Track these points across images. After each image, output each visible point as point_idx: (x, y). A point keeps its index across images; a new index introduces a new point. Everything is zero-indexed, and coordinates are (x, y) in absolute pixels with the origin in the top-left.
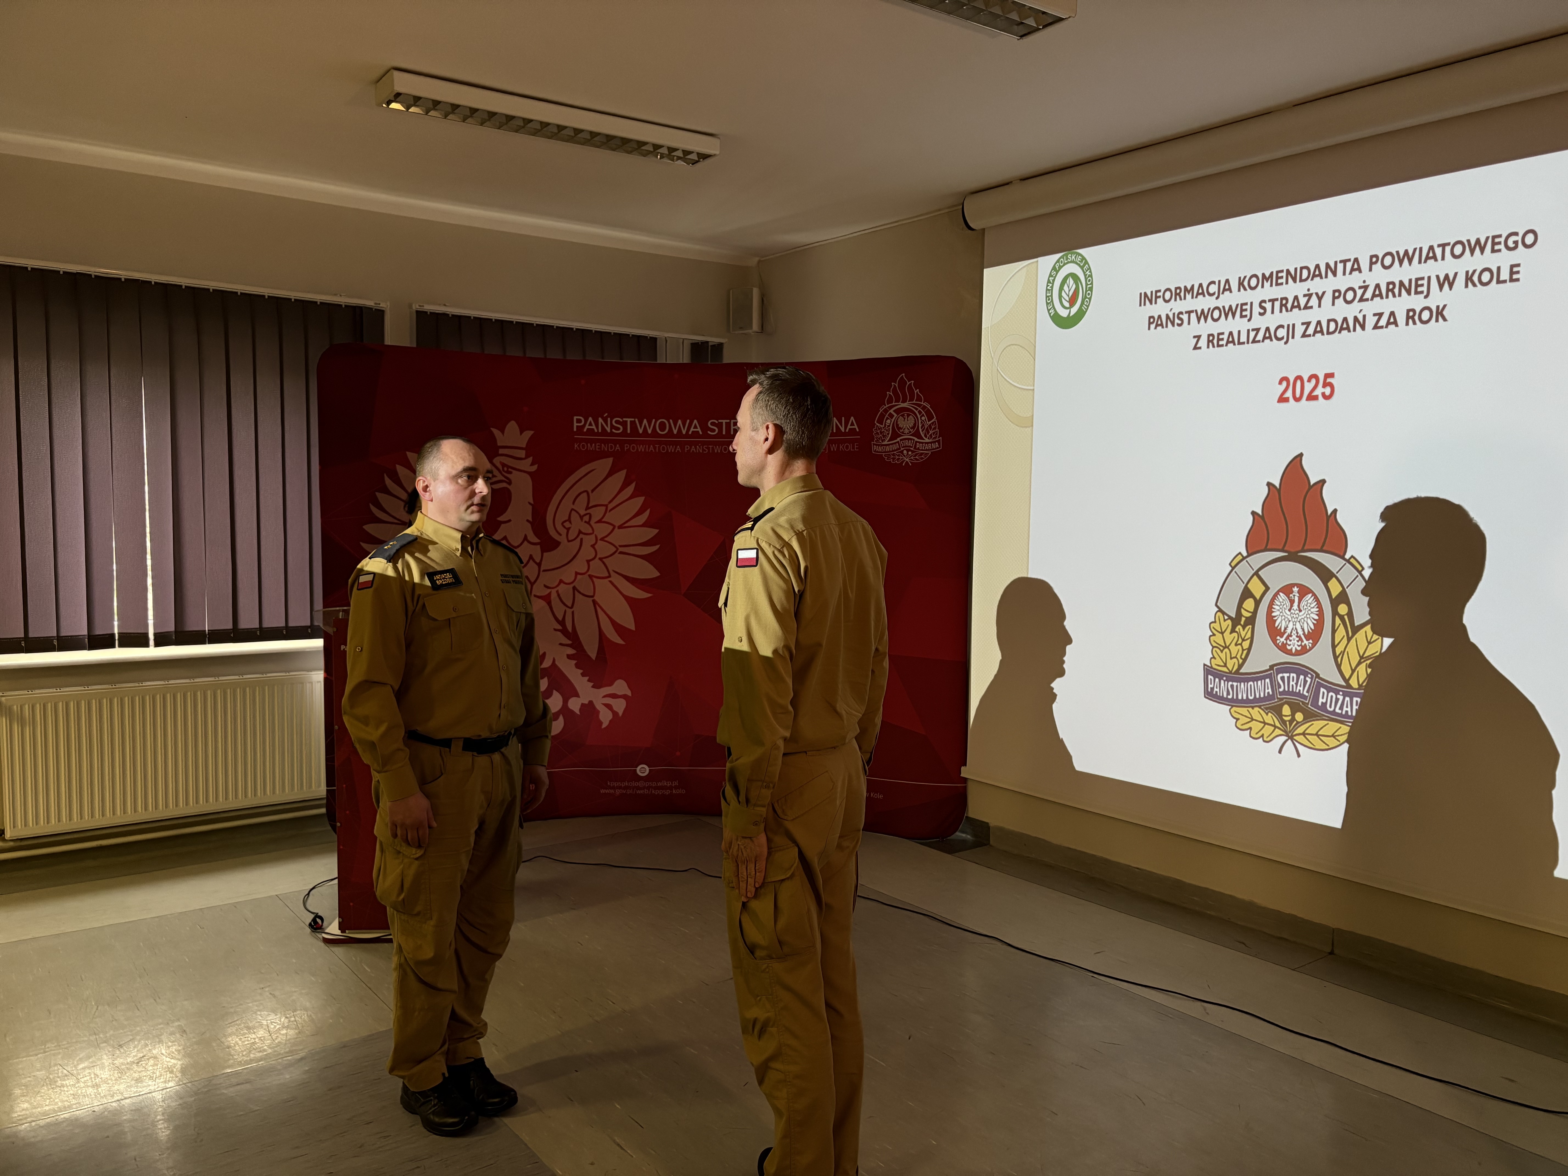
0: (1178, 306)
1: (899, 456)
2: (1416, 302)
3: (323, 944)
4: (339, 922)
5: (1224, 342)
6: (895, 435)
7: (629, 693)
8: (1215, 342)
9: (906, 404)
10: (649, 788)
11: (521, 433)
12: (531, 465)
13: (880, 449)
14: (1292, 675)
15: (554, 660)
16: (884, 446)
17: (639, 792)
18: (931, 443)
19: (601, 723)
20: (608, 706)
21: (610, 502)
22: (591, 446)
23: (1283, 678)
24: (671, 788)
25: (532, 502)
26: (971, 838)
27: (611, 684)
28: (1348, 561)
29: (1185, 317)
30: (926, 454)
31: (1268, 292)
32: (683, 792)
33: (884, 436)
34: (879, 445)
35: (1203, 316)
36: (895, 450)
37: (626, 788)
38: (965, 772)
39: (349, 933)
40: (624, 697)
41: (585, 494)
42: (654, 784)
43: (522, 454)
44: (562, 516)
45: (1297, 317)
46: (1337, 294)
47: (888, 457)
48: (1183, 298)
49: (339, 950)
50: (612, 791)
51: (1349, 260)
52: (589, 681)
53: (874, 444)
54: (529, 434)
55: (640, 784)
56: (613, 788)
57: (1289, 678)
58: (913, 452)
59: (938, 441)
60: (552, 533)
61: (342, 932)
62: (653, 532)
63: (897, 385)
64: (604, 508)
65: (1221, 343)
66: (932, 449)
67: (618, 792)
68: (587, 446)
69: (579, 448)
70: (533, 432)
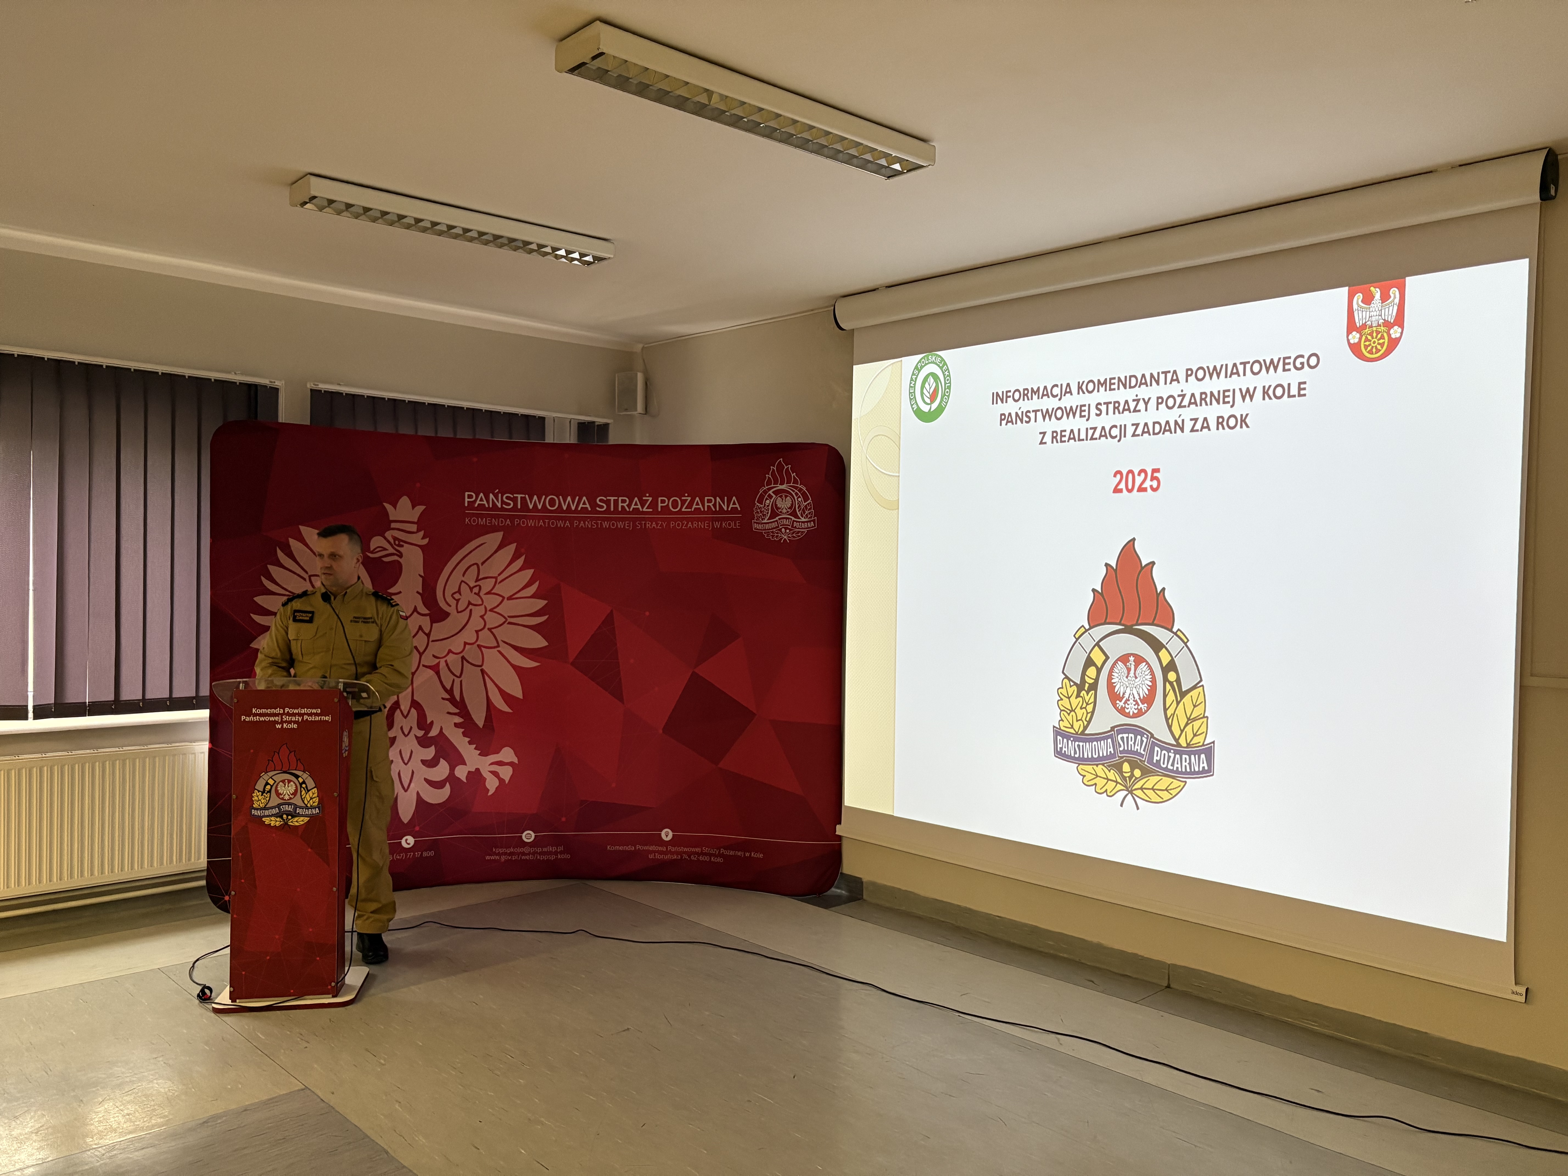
0: (1026, 405)
1: (777, 533)
2: (1225, 411)
3: (213, 1015)
4: (230, 991)
5: (1066, 439)
6: (774, 514)
7: (516, 760)
8: (1059, 438)
9: (784, 486)
10: (534, 854)
11: (413, 507)
12: (423, 538)
13: (760, 527)
14: (1130, 735)
15: (441, 728)
16: (763, 524)
17: (523, 857)
18: (807, 522)
19: (488, 790)
20: (495, 774)
21: (499, 575)
22: (482, 520)
23: (1122, 739)
24: (556, 853)
25: (423, 575)
26: (846, 894)
27: (497, 752)
28: (1175, 634)
29: (1032, 415)
30: (803, 532)
31: (1103, 395)
32: (568, 856)
33: (764, 515)
34: (759, 523)
35: (1047, 414)
36: (774, 528)
37: (511, 854)
38: (840, 830)
39: (239, 1002)
40: (511, 764)
41: (475, 566)
42: (539, 850)
43: (414, 528)
44: (452, 588)
45: (1128, 419)
46: (1159, 401)
47: (768, 535)
48: (1030, 398)
49: (229, 1019)
50: (497, 857)
51: (1169, 372)
52: (475, 749)
53: (754, 522)
54: (420, 508)
55: (526, 850)
56: (499, 854)
57: (1127, 738)
58: (790, 530)
59: (814, 521)
60: (442, 604)
61: (232, 1002)
62: (541, 603)
63: (775, 469)
64: (494, 580)
65: (1063, 439)
66: (808, 528)
67: (503, 858)
68: (478, 520)
69: (470, 522)
70: (425, 507)
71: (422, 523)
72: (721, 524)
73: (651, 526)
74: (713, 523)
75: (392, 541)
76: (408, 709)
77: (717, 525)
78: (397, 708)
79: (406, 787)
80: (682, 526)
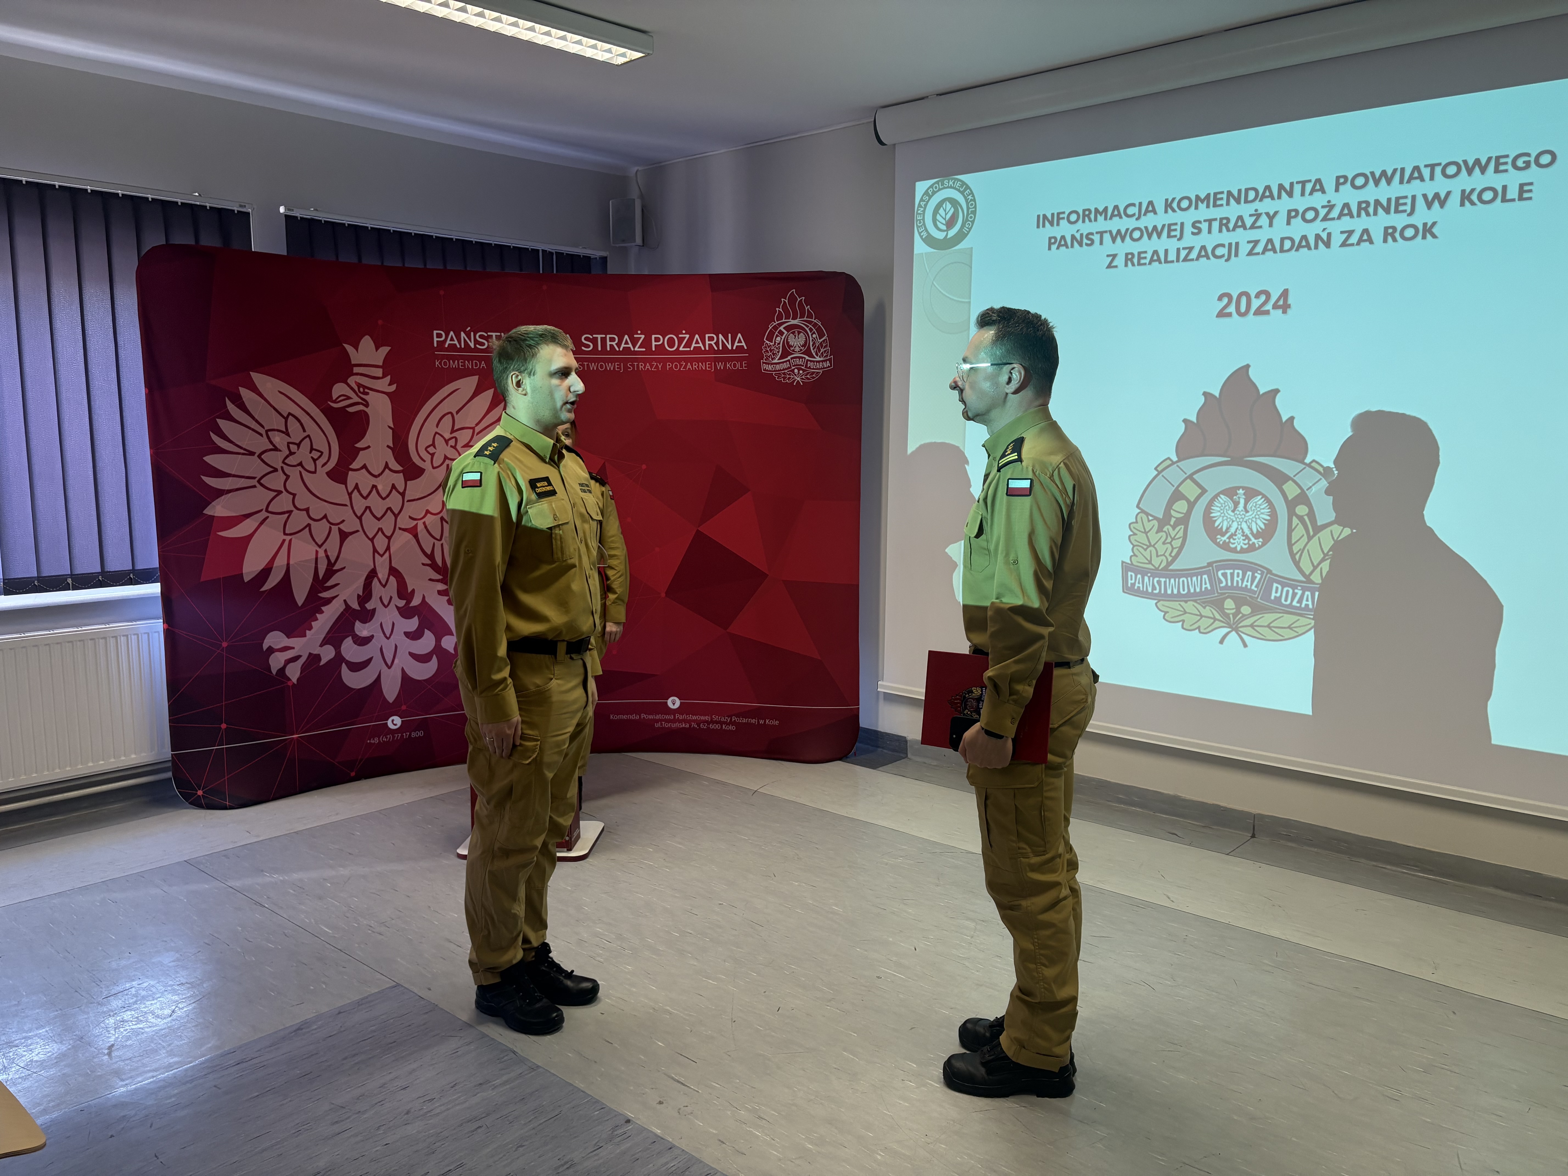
0: (1086, 227)
1: (789, 374)
2: (1399, 221)
6: (785, 353)
8: (1135, 260)
9: (796, 321)
11: (377, 349)
12: (389, 385)
13: (770, 367)
14: (1236, 571)
15: (424, 597)
16: (773, 365)
18: (822, 361)
21: (477, 425)
22: (454, 362)
23: (1225, 575)
25: (392, 426)
28: (1309, 465)
29: (1096, 238)
30: (818, 373)
31: (1203, 213)
33: (774, 354)
34: (768, 364)
35: (1115, 237)
36: (786, 369)
41: (449, 416)
44: (426, 439)
45: (1242, 237)
46: (1292, 215)
47: (779, 377)
48: (1093, 218)
51: (1310, 181)
53: (763, 363)
54: (385, 350)
57: (1232, 575)
58: (804, 371)
59: (830, 360)
60: (416, 459)
63: (787, 302)
64: (472, 431)
65: (1142, 261)
66: (823, 368)
68: (450, 363)
69: (441, 365)
70: (390, 348)
71: (388, 366)
72: (725, 365)
73: (644, 367)
74: (715, 365)
75: (356, 388)
76: (387, 577)
77: (720, 366)
78: (374, 577)
79: (389, 663)
80: (680, 368)
